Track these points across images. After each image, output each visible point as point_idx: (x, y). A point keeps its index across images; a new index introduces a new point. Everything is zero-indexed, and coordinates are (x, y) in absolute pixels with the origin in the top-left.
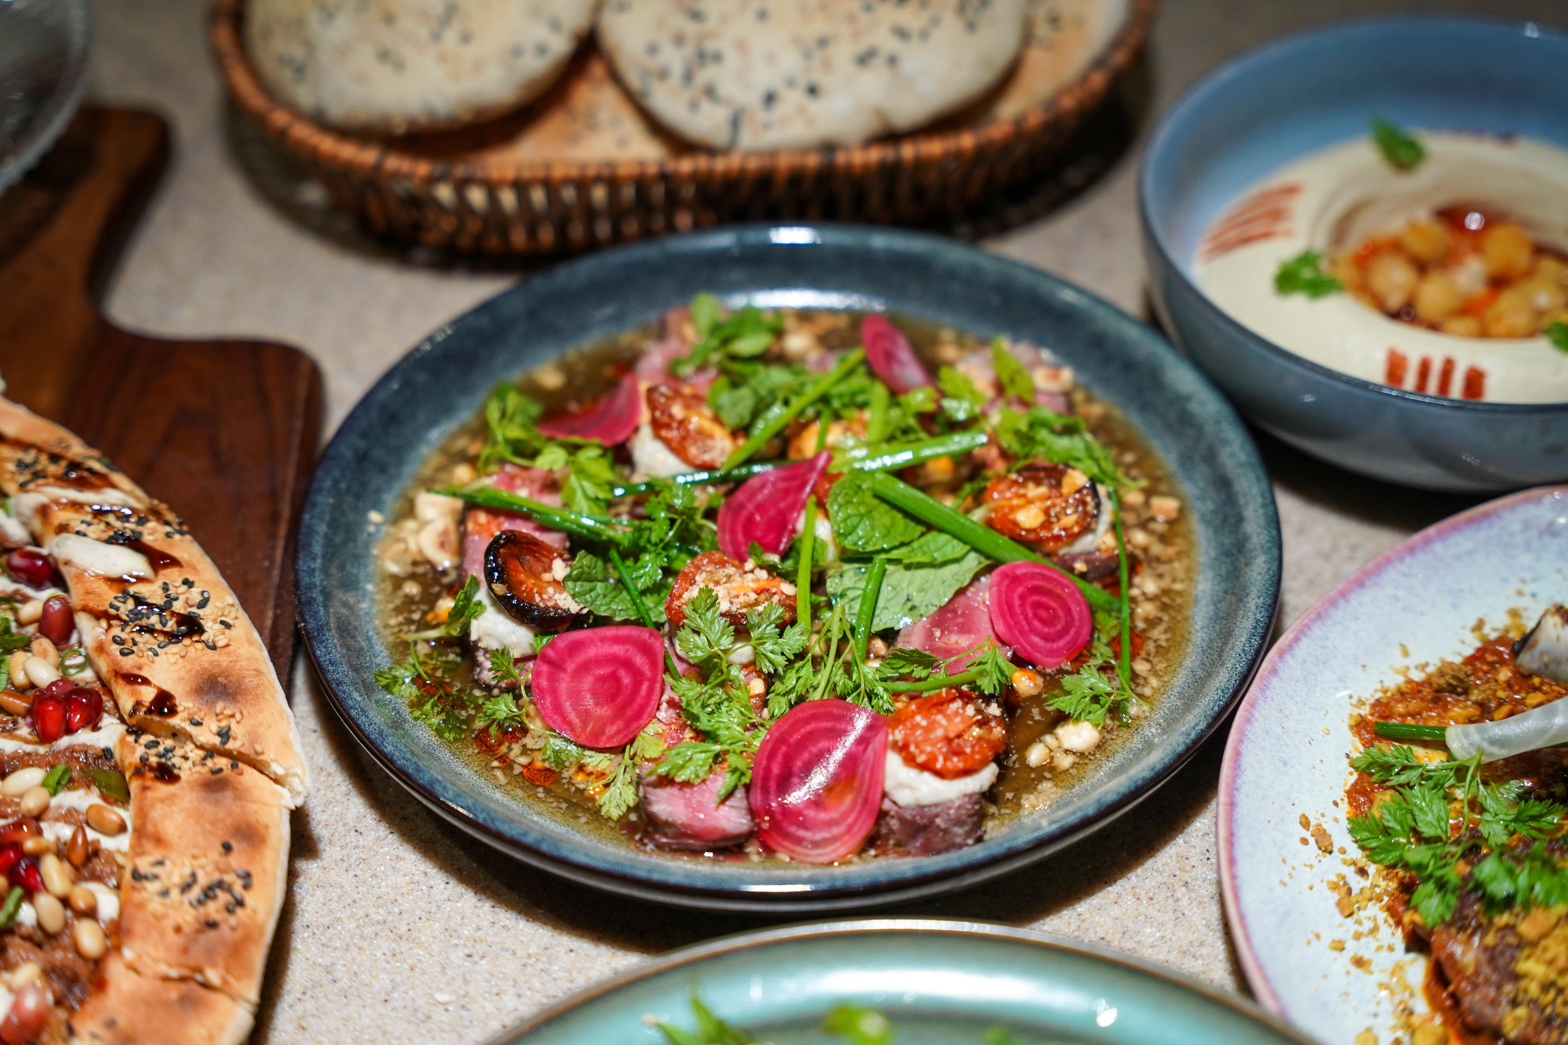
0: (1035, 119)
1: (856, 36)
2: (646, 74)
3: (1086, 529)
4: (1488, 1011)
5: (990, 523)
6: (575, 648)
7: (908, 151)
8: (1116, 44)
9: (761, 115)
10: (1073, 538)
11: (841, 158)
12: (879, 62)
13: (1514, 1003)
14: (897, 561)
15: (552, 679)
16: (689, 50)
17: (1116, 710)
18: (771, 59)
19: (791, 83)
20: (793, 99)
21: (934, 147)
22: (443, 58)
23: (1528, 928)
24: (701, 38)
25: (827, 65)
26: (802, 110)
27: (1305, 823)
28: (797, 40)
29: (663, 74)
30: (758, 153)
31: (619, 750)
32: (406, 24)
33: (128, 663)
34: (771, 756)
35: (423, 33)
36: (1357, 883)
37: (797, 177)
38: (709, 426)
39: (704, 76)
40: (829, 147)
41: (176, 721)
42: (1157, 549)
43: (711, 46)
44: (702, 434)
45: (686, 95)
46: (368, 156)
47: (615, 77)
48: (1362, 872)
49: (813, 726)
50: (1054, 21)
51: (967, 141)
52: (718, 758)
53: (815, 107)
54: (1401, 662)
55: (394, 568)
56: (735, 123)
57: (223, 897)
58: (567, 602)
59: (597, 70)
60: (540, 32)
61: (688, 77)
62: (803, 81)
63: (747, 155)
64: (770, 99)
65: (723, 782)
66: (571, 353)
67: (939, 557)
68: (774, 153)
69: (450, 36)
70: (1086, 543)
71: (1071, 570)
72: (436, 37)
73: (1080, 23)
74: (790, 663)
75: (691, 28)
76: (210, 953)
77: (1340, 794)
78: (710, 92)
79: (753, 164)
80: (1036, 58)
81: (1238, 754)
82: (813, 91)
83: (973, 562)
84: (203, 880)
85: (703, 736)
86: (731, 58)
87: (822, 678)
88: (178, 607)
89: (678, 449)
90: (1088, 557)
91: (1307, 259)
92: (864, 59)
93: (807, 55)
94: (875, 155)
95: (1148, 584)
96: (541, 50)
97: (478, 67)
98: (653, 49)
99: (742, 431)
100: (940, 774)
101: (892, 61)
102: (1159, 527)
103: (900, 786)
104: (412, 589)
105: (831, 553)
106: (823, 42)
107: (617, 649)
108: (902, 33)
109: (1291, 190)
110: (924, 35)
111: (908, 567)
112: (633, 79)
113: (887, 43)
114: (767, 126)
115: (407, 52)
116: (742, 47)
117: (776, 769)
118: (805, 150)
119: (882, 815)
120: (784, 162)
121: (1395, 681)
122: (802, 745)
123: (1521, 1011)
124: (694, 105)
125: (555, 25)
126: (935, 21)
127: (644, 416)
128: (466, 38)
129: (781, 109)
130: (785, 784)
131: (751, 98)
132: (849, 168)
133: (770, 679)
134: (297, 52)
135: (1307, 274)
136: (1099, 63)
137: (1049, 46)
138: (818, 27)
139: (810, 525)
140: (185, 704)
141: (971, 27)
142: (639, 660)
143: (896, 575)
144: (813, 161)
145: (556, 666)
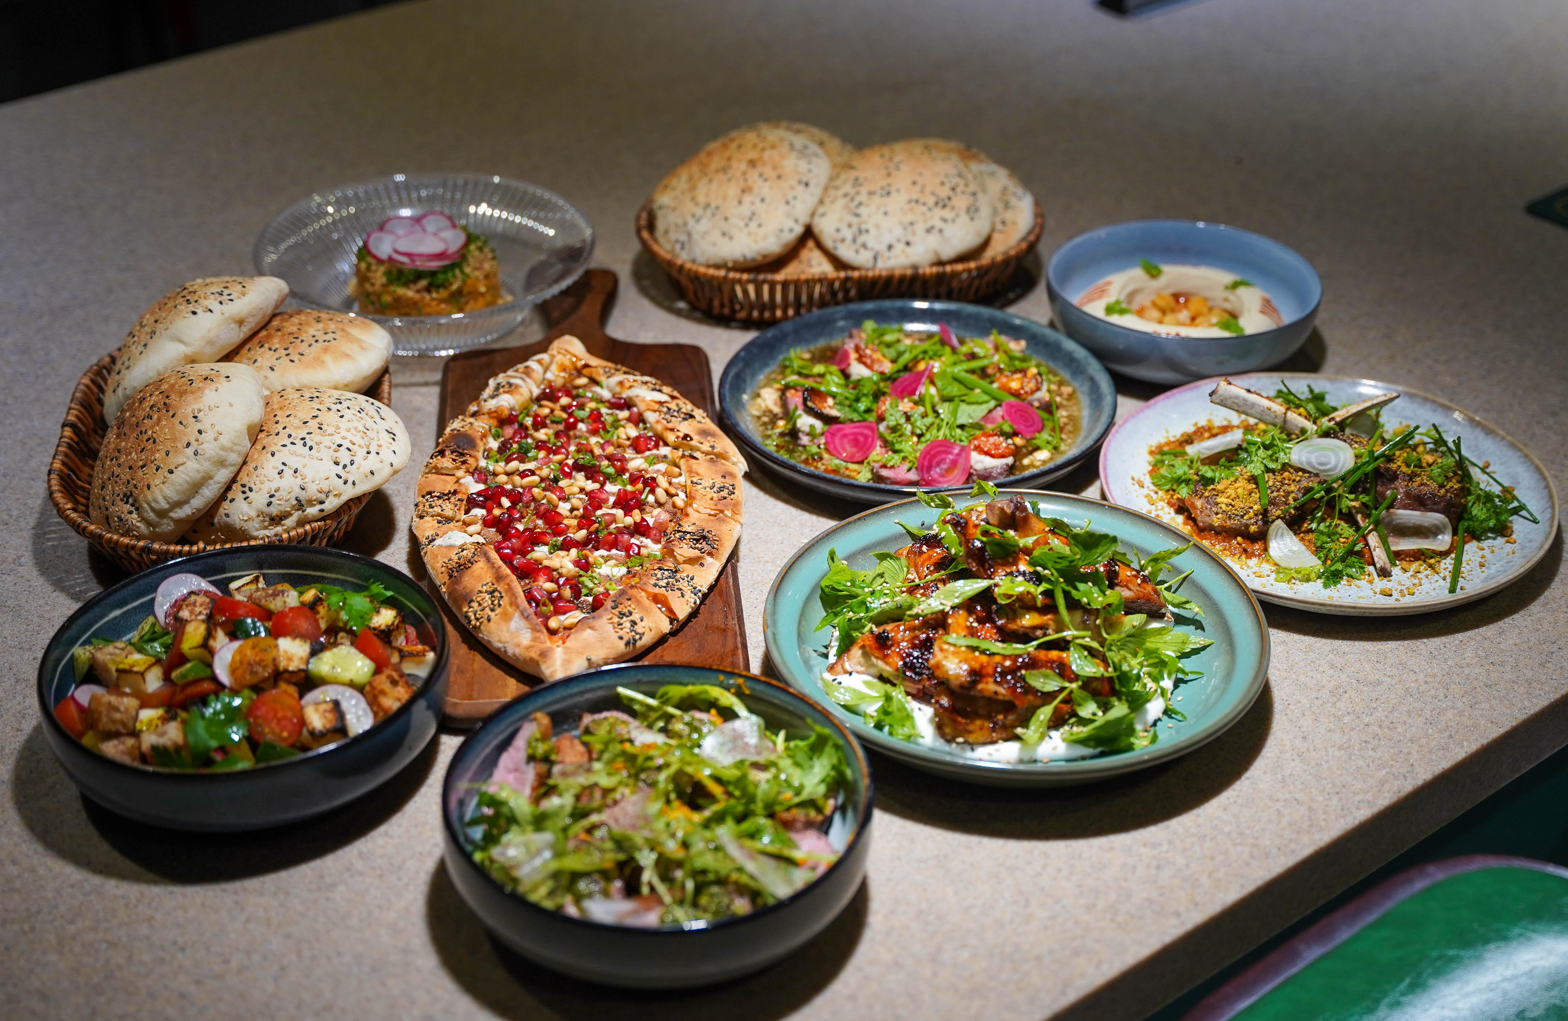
0: (999, 258)
1: (925, 221)
2: (835, 241)
3: (1038, 389)
4: (1207, 519)
5: (999, 388)
6: (839, 430)
7: (948, 268)
8: (1029, 233)
9: (887, 254)
10: (1033, 392)
11: (921, 271)
12: (935, 231)
13: (1217, 514)
14: (963, 401)
15: (832, 439)
16: (855, 229)
17: (1056, 448)
18: (890, 231)
19: (899, 241)
20: (899, 247)
21: (959, 267)
22: (749, 234)
23: (1220, 487)
24: (860, 224)
25: (914, 233)
26: (903, 251)
27: (1133, 479)
28: (901, 223)
29: (843, 240)
30: (887, 269)
31: (861, 462)
32: (733, 221)
33: (670, 426)
34: (924, 458)
35: (742, 224)
36: (1154, 496)
37: (902, 279)
38: (881, 358)
39: (861, 239)
40: (915, 267)
41: (693, 443)
42: (1065, 403)
43: (864, 227)
44: (878, 360)
45: (854, 247)
46: (722, 273)
47: (820, 246)
48: (1156, 493)
49: (939, 449)
50: (1003, 223)
51: (972, 265)
52: (904, 458)
53: (909, 250)
54: (1165, 434)
55: (756, 413)
56: (875, 258)
57: (726, 491)
58: (834, 413)
59: (811, 244)
60: (791, 224)
61: (854, 240)
62: (904, 240)
63: (881, 270)
64: (890, 247)
65: (907, 465)
66: (812, 348)
67: (980, 400)
68: (893, 269)
69: (753, 225)
70: (1038, 395)
71: (1032, 405)
72: (747, 225)
73: (1014, 223)
74: (927, 430)
75: (855, 220)
76: (725, 505)
77: (1146, 472)
78: (864, 246)
79: (884, 273)
80: (996, 237)
81: (1105, 455)
82: (908, 244)
83: (993, 403)
84: (717, 485)
85: (896, 452)
86: (873, 231)
87: (941, 433)
88: (684, 410)
89: (869, 367)
90: (1039, 401)
91: (1118, 302)
92: (929, 231)
93: (905, 229)
94: (935, 270)
95: (1063, 413)
96: (791, 230)
97: (765, 237)
98: (838, 230)
99: (894, 361)
100: (992, 456)
101: (941, 231)
102: (1065, 396)
103: (977, 462)
104: (766, 419)
105: (937, 399)
106: (912, 224)
107: (856, 430)
108: (944, 220)
109: (1109, 283)
110: (953, 221)
111: (969, 404)
112: (828, 243)
113: (939, 224)
114: (889, 258)
115: (735, 232)
116: (877, 226)
117: (926, 463)
118: (905, 268)
119: (970, 475)
120: (897, 273)
121: (1163, 440)
122: (935, 456)
123: (1220, 516)
124: (857, 251)
125: (796, 221)
126: (958, 215)
127: (853, 356)
128: (760, 225)
129: (894, 252)
130: (930, 468)
131: (883, 247)
132: (924, 274)
133: (920, 436)
134: (683, 238)
135: (1117, 308)
136: (1024, 239)
137: (1001, 232)
138: (910, 218)
139: (927, 390)
140: (696, 438)
141: (972, 219)
142: (866, 431)
143: (963, 406)
144: (909, 272)
145: (833, 435)
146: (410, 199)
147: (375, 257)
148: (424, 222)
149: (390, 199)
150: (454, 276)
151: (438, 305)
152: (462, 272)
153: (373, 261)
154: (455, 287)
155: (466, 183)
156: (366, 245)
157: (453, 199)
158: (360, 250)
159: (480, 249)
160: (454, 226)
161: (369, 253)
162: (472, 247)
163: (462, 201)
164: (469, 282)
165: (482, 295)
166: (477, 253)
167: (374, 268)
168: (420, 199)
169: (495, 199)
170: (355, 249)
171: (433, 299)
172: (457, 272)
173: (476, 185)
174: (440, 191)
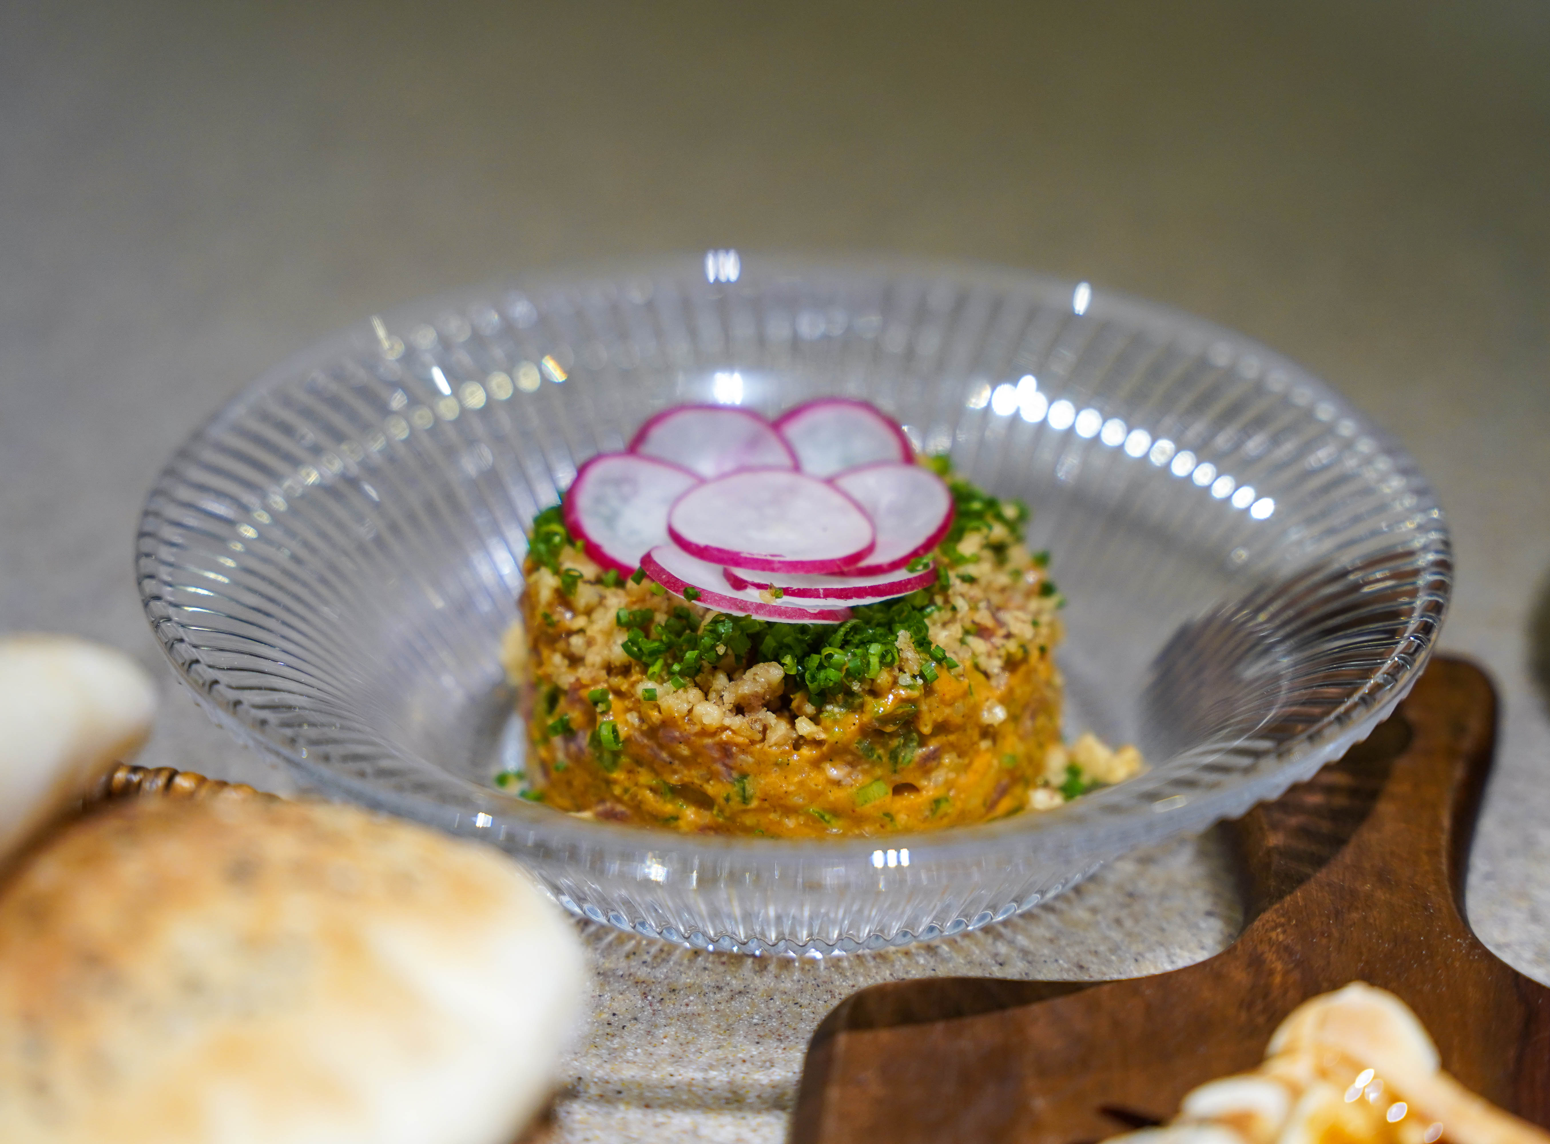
146: (762, 341)
147: (594, 552)
148: (794, 430)
149: (693, 333)
150: (888, 661)
151: (816, 764)
152: (923, 643)
153: (589, 570)
154: (887, 704)
155: (960, 303)
156: (568, 499)
157: (910, 354)
158: (542, 520)
159: (999, 550)
160: (908, 457)
161: (575, 533)
162: (969, 545)
163: (941, 365)
164: (945, 685)
165: (988, 732)
166: (983, 569)
167: (585, 595)
168: (796, 344)
169: (1059, 368)
170: (528, 513)
171: (798, 743)
172: (903, 638)
173: (997, 307)
174: (871, 321)
